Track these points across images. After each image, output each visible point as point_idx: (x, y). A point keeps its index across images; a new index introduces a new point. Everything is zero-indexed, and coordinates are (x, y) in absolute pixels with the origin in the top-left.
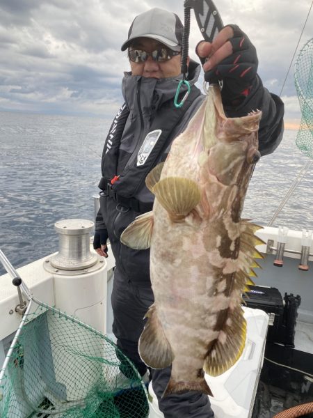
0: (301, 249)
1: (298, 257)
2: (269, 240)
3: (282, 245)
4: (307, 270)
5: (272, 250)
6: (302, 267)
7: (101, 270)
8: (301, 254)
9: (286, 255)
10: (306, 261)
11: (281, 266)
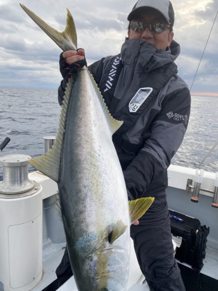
2: (188, 180)
3: (198, 184)
5: (190, 188)
6: (214, 204)
7: (33, 196)
8: (214, 193)
11: (197, 202)
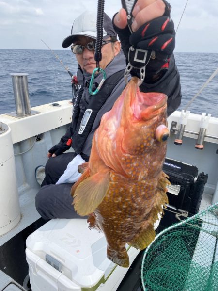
0: (199, 131)
1: (195, 137)
2: (173, 122)
3: (183, 126)
4: (202, 149)
5: (174, 131)
6: (198, 146)
8: (199, 135)
9: (185, 135)
10: (202, 141)
11: (180, 144)
